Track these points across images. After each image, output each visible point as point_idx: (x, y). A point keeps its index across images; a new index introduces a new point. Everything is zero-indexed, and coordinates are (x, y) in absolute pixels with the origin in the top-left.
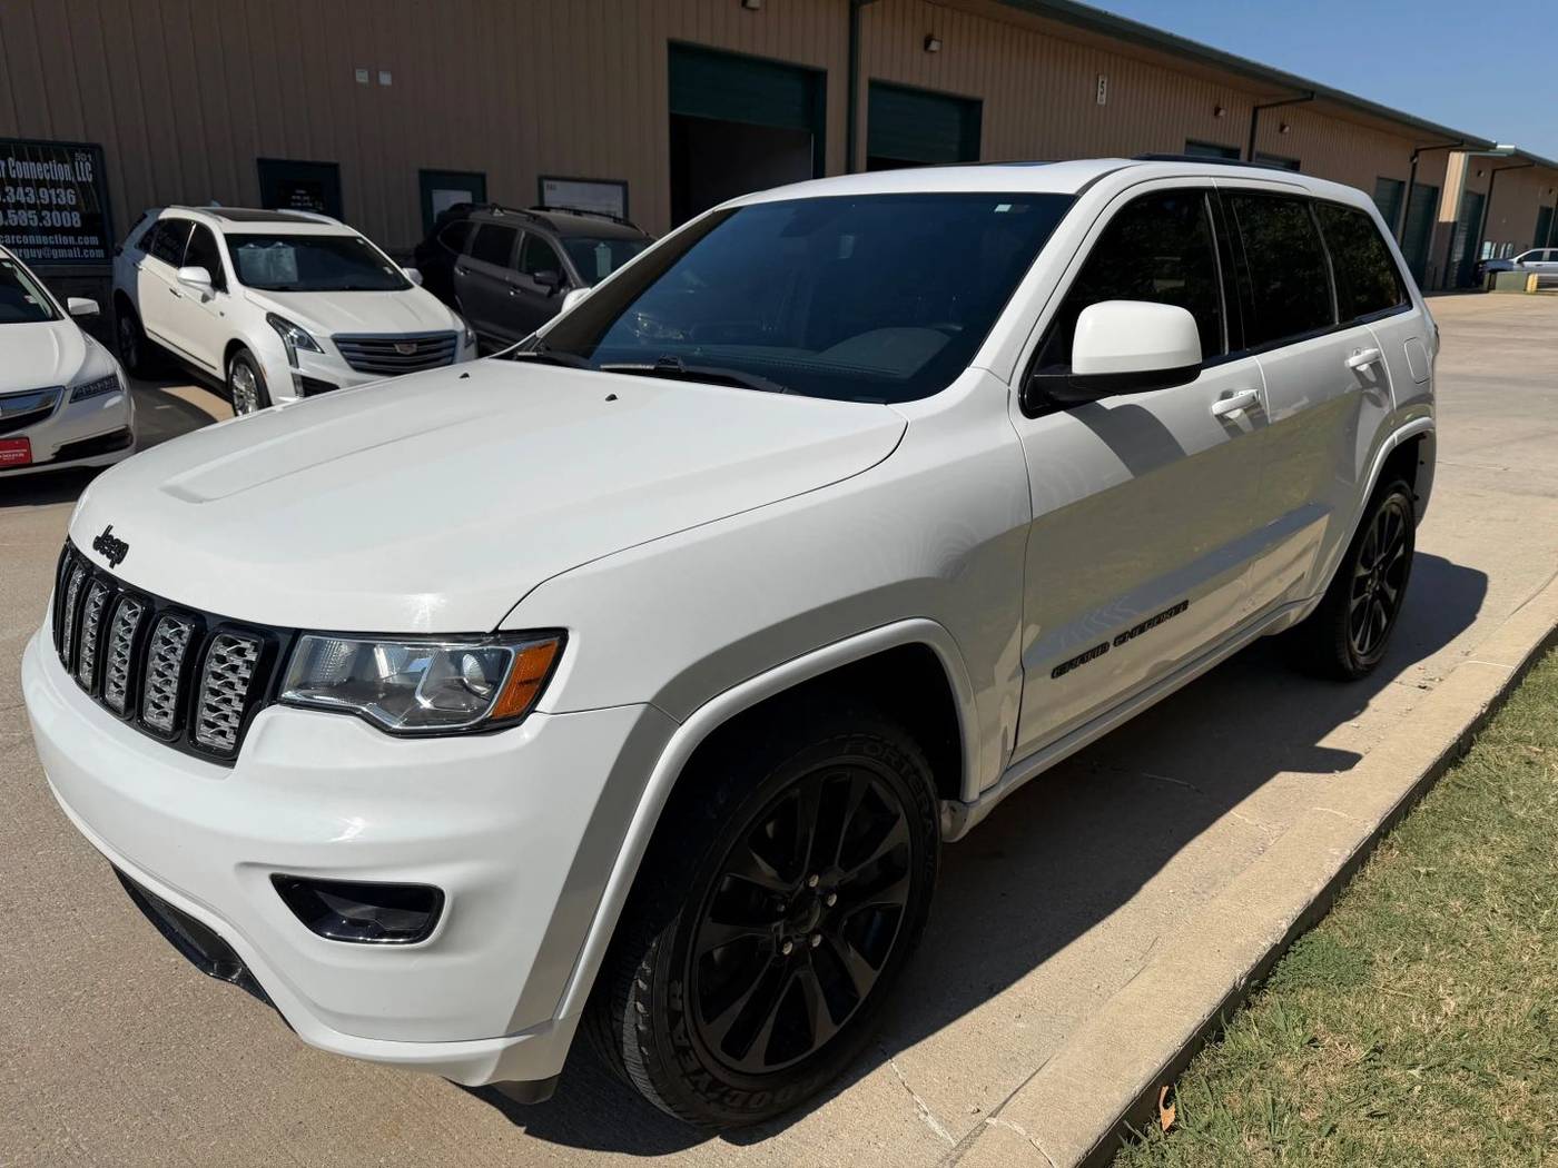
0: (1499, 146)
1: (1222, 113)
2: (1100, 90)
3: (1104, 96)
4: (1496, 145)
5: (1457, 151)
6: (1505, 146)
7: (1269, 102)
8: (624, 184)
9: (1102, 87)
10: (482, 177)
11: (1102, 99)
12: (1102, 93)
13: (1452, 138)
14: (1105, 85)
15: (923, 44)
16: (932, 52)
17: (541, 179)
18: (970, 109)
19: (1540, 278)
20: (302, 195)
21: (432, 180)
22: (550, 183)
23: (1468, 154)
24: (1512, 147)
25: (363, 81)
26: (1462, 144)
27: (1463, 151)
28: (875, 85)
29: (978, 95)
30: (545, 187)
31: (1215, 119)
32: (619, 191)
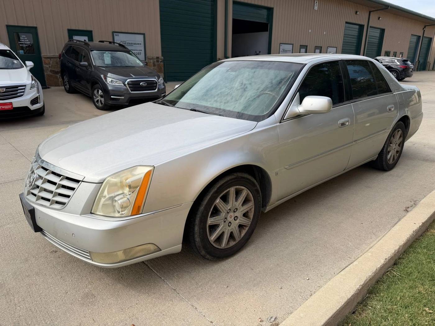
1: (358, 13)
2: (315, 5)
7: (375, 10)
8: (144, 35)
10: (91, 32)
11: (316, 8)
12: (316, 6)
14: (317, 3)
17: (113, 32)
20: (24, 37)
21: (72, 33)
29: (272, 6)
30: (115, 35)
31: (356, 15)
32: (142, 36)
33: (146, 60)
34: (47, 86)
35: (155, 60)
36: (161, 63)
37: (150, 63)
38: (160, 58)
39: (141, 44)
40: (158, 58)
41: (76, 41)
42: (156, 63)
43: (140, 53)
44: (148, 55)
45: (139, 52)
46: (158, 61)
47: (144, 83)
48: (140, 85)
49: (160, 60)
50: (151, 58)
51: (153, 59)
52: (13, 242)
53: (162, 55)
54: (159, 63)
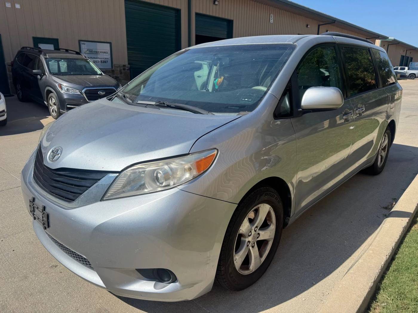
0: (389, 38)
1: (309, 26)
2: (271, 18)
3: (272, 20)
4: (388, 37)
5: (377, 39)
6: (391, 38)
7: (323, 23)
8: (110, 43)
9: (272, 17)
10: (57, 40)
11: (272, 21)
12: (272, 19)
13: (377, 35)
14: (273, 17)
15: (213, 2)
16: (216, 5)
17: (80, 41)
18: (230, 23)
19: (401, 75)
21: (37, 40)
22: (83, 42)
23: (381, 40)
24: (393, 38)
25: (9, 6)
26: (379, 37)
27: (379, 39)
28: (197, 14)
29: (232, 19)
30: (81, 44)
31: (307, 28)
32: (109, 45)
33: (113, 68)
34: (11, 94)
35: (122, 68)
36: (128, 71)
37: (117, 71)
38: (126, 66)
39: (108, 52)
40: (124, 66)
41: (29, 48)
42: (123, 71)
43: (106, 62)
44: (114, 63)
45: (106, 60)
46: (124, 69)
47: (102, 92)
48: (98, 93)
49: (127, 68)
50: (118, 66)
51: (119, 67)
52: (6, 259)
53: (129, 64)
54: (126, 71)
